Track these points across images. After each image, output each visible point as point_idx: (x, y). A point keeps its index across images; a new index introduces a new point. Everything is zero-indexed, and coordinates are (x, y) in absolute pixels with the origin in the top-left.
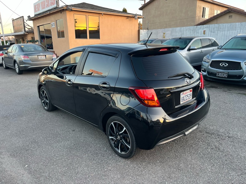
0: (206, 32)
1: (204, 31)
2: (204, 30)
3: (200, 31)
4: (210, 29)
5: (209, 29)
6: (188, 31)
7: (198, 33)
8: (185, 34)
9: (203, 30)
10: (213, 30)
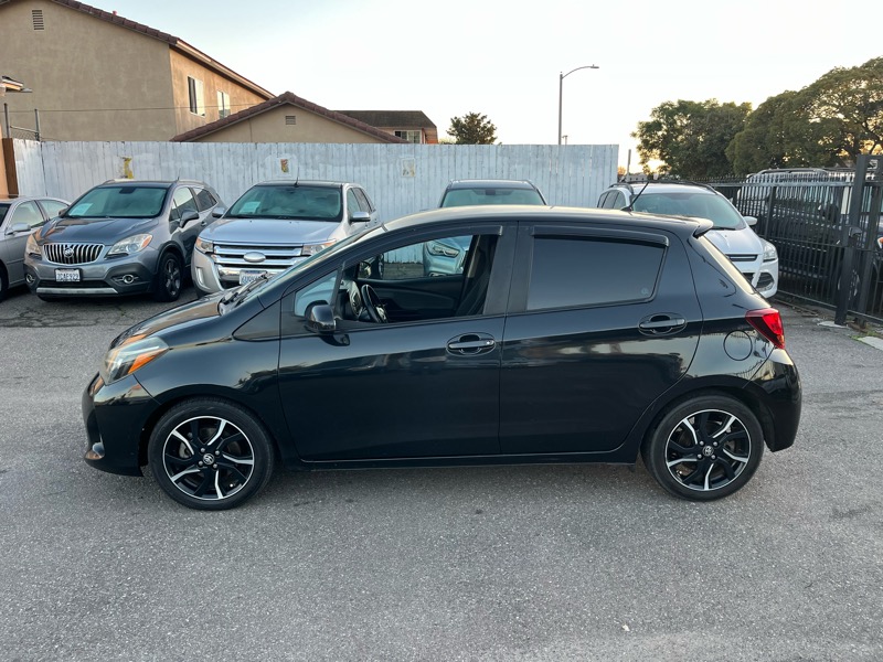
0: (289, 163)
1: (284, 163)
2: (284, 158)
3: (268, 160)
4: (302, 157)
5: (299, 158)
6: (225, 159)
7: (263, 166)
8: (215, 167)
9: (279, 159)
10: (310, 161)
